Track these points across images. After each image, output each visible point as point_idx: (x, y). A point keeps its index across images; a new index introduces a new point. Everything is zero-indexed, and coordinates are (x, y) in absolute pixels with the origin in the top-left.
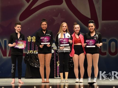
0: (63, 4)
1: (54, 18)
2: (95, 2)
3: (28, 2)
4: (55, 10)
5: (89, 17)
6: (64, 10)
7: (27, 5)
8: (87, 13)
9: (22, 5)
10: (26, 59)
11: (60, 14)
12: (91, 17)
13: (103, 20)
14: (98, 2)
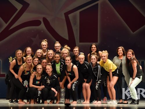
0: (41, 25)
1: (32, 38)
2: (72, 25)
3: (6, 23)
4: (33, 31)
5: (67, 38)
6: (42, 31)
7: (5, 25)
8: (65, 35)
10: (7, 80)
11: (38, 35)
12: (69, 39)
13: (80, 42)
14: (75, 24)
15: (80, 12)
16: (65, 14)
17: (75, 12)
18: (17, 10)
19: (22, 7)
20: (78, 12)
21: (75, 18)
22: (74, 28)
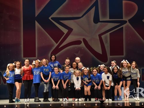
0: (82, 44)
1: (75, 54)
2: (104, 43)
3: (57, 43)
4: (76, 49)
5: (101, 53)
6: (83, 48)
7: (56, 45)
8: (99, 50)
9: (52, 45)
11: (79, 51)
12: (102, 53)
13: (111, 55)
14: (106, 42)
15: (110, 34)
16: (99, 35)
17: (106, 34)
18: (64, 33)
19: (68, 31)
20: (108, 34)
21: (106, 38)
22: (106, 46)
